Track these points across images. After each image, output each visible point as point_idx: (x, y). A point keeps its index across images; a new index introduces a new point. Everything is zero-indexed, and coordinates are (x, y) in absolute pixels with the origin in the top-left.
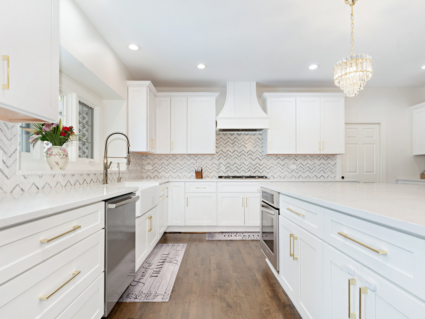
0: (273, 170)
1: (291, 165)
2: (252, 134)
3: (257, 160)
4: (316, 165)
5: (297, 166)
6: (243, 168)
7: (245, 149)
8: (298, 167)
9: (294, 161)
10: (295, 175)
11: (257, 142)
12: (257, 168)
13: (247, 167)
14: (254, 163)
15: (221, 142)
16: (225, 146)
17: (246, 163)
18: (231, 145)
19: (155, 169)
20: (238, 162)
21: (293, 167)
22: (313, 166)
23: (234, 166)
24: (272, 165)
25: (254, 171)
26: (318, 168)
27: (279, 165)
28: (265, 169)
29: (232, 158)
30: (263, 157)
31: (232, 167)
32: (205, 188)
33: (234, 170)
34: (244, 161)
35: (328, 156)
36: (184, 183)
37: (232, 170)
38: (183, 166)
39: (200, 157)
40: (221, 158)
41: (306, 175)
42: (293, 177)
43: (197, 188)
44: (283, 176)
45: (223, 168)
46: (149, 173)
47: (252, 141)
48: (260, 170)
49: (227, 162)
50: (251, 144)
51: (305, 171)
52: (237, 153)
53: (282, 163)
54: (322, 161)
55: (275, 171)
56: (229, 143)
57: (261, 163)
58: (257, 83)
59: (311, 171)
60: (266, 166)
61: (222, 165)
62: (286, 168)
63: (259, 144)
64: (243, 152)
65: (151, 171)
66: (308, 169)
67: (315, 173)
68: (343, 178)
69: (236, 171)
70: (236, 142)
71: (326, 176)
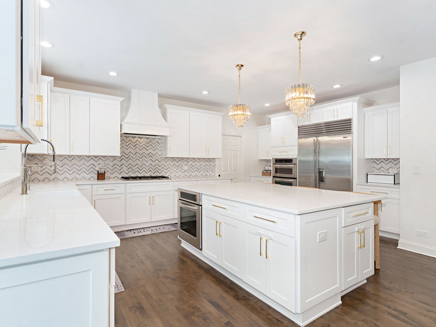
0: (170, 170)
1: (184, 166)
2: (153, 138)
3: (157, 162)
4: (202, 166)
5: (188, 167)
6: (144, 169)
7: (146, 151)
8: (189, 168)
9: (186, 163)
10: (187, 174)
11: (157, 146)
12: (157, 169)
13: (147, 168)
14: (154, 164)
15: (123, 144)
16: (127, 148)
17: (147, 165)
18: (133, 147)
19: (45, 171)
20: (140, 164)
21: (186, 168)
22: (200, 167)
23: (136, 167)
24: (169, 166)
25: (154, 172)
26: (204, 168)
27: (175, 166)
28: (163, 169)
29: (134, 160)
30: (161, 159)
31: (134, 168)
32: (114, 189)
33: (136, 170)
34: (145, 162)
35: (210, 160)
36: (91, 185)
37: (134, 171)
38: (81, 167)
39: (100, 158)
40: (123, 159)
41: (195, 174)
42: (186, 176)
43: (105, 190)
44: (178, 175)
45: (125, 169)
46: (37, 175)
47: (152, 144)
48: (159, 171)
49: (128, 163)
50: (152, 147)
51: (194, 171)
52: (139, 155)
53: (177, 164)
54: (206, 163)
55: (172, 171)
56: (130, 145)
57: (160, 164)
58: (158, 94)
59: (199, 171)
60: (165, 167)
61: (123, 166)
62: (180, 169)
63: (158, 148)
64: (144, 154)
65: (40, 172)
66: (196, 169)
67: (201, 173)
68: (219, 176)
69: (137, 172)
70: (137, 145)
71: (208, 174)
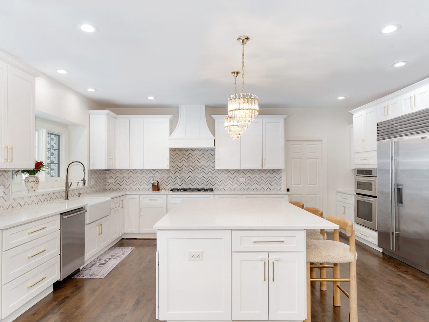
0: (224, 182)
1: (240, 179)
2: (205, 150)
3: (210, 174)
4: (263, 178)
5: (245, 179)
6: (197, 181)
7: (198, 164)
8: (247, 180)
9: (243, 175)
10: (244, 187)
11: (210, 157)
12: (210, 181)
13: (200, 181)
14: (206, 176)
15: (177, 157)
16: (180, 161)
17: (200, 177)
18: (186, 160)
19: (117, 182)
20: (192, 176)
21: (242, 180)
22: (260, 179)
23: (189, 179)
24: (223, 178)
25: (206, 184)
26: (265, 181)
27: (229, 178)
28: (216, 181)
29: (187, 172)
30: (215, 171)
31: (187, 181)
32: (156, 200)
33: (189, 183)
34: (197, 175)
35: (274, 171)
36: (138, 196)
37: (186, 183)
38: (143, 179)
39: (157, 171)
40: (177, 172)
41: (254, 187)
42: (242, 189)
43: (149, 200)
44: (232, 188)
45: (178, 181)
46: (112, 186)
47: (205, 156)
48: (212, 183)
49: (182, 175)
50: (204, 159)
51: (253, 184)
52: (191, 168)
53: (232, 176)
54: (269, 174)
55: (226, 184)
56: (183, 158)
57: (213, 176)
59: (259, 184)
60: (218, 180)
61: (177, 178)
62: (236, 181)
63: (211, 159)
64: (197, 167)
65: (114, 183)
66: (255, 181)
67: (262, 186)
68: (288, 190)
69: (190, 184)
70: (190, 158)
71: (272, 188)
